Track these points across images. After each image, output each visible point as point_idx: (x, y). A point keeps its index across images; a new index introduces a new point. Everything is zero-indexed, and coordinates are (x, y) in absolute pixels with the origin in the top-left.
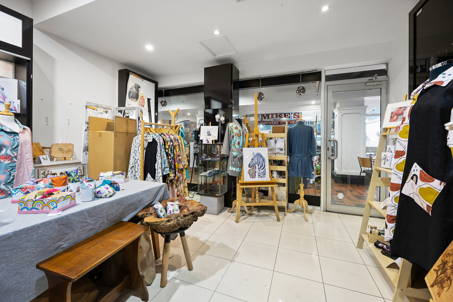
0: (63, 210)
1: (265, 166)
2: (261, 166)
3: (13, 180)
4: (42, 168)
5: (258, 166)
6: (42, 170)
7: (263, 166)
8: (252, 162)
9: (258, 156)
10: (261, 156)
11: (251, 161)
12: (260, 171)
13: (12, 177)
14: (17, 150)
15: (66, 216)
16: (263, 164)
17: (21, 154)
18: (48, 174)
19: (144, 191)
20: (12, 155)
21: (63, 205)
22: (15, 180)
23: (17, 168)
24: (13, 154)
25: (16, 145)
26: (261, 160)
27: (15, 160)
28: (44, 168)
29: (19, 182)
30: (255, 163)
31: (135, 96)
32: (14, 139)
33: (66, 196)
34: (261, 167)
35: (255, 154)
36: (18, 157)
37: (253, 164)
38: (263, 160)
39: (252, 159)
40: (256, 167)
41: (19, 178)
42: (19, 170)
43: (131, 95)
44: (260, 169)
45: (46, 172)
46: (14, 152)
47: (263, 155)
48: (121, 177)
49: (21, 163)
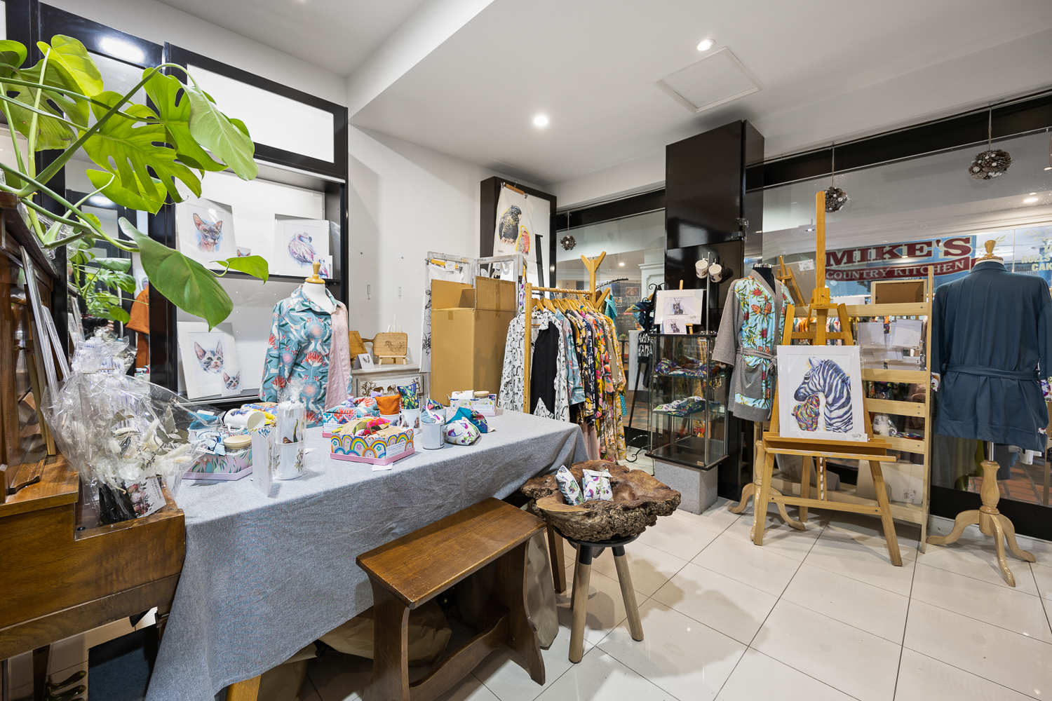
0: (396, 460)
1: (848, 399)
2: (835, 397)
3: (324, 395)
4: (363, 377)
5: (827, 397)
6: (362, 380)
7: (841, 397)
8: (806, 386)
9: (824, 368)
10: (838, 371)
11: (804, 383)
12: (831, 411)
13: (323, 391)
14: (329, 345)
15: (400, 474)
16: (842, 392)
17: (334, 352)
18: (371, 388)
19: (536, 439)
20: (324, 353)
21: (395, 451)
22: (326, 396)
23: (329, 375)
24: (324, 350)
25: (328, 335)
26: (837, 381)
27: (326, 361)
28: (366, 376)
29: (332, 400)
30: (815, 389)
31: (511, 231)
32: (325, 325)
33: (400, 434)
34: (835, 400)
35: (816, 364)
36: (331, 356)
37: (808, 390)
38: (845, 381)
39: (806, 378)
40: (818, 401)
41: (332, 392)
42: (331, 379)
43: (504, 230)
44: (832, 405)
45: (368, 385)
46: (325, 348)
47: (841, 366)
48: (489, 403)
49: (334, 367)
